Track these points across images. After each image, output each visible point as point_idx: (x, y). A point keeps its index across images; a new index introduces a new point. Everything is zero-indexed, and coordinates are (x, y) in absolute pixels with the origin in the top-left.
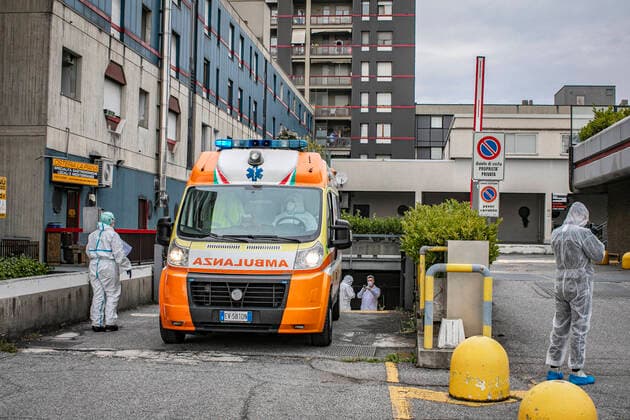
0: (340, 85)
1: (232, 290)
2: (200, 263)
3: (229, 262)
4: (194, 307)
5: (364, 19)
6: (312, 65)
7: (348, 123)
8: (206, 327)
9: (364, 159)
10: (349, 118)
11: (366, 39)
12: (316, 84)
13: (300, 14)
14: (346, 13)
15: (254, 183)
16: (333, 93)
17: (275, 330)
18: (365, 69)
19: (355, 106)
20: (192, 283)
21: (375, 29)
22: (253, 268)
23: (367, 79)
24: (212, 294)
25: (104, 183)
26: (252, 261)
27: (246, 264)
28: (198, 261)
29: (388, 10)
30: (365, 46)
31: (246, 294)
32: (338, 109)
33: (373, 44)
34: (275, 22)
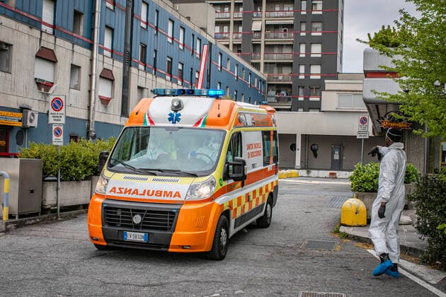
0: (284, 59)
1: (134, 215)
2: (115, 192)
3: (136, 192)
4: (106, 227)
5: (302, 13)
6: (266, 46)
7: (290, 86)
8: (115, 243)
9: (300, 112)
10: (291, 83)
11: (303, 27)
12: (268, 59)
13: (259, 10)
14: (291, 9)
15: (173, 125)
16: (280, 65)
17: (165, 249)
18: (303, 48)
19: (295, 74)
20: (106, 208)
21: (310, 20)
22: (154, 197)
23: (304, 56)
24: (122, 217)
25: (29, 124)
26: (153, 191)
27: (148, 194)
28: (114, 190)
29: (320, 7)
30: (302, 32)
31: (145, 219)
32: (284, 76)
33: (309, 31)
34: (241, 16)
